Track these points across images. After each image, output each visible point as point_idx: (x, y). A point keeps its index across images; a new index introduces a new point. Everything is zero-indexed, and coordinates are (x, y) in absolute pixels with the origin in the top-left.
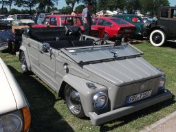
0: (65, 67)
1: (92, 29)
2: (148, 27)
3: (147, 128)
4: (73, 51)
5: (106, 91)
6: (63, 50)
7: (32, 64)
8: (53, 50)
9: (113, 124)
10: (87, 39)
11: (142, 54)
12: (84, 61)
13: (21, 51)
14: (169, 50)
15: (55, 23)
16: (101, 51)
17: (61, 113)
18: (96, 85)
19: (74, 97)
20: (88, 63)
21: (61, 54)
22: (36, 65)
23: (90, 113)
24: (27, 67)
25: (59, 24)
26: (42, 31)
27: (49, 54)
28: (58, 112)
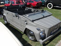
0: (26, 22)
1: (27, 4)
2: (46, 2)
3: (59, 42)
4: (28, 16)
5: (44, 31)
6: (24, 15)
7: (9, 20)
8: (20, 16)
9: (47, 42)
10: (29, 9)
11: (52, 14)
12: (34, 20)
13: (4, 16)
14: (55, 10)
15: (14, 3)
16: (37, 14)
17: (26, 40)
18: (40, 29)
19: (31, 34)
20: (35, 20)
21: (23, 17)
22: (12, 21)
23: (39, 40)
24: (7, 22)
25: (15, 3)
26: (11, 7)
27: (18, 17)
28: (25, 40)
